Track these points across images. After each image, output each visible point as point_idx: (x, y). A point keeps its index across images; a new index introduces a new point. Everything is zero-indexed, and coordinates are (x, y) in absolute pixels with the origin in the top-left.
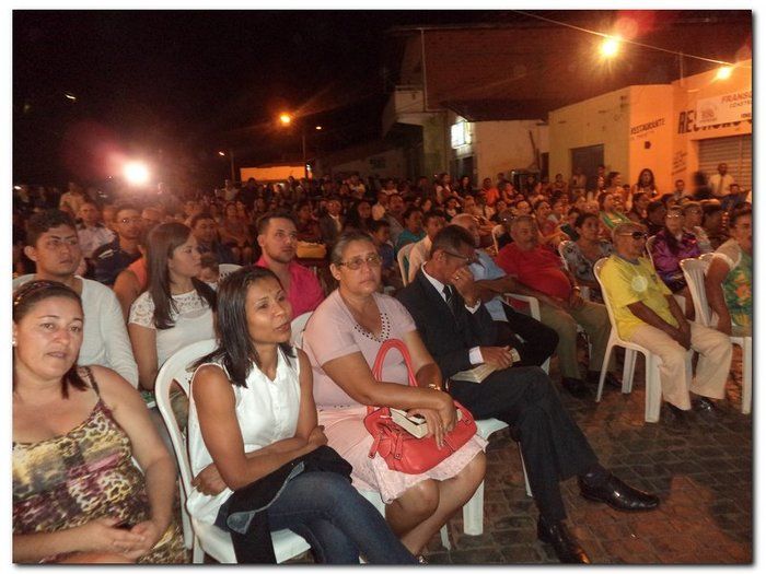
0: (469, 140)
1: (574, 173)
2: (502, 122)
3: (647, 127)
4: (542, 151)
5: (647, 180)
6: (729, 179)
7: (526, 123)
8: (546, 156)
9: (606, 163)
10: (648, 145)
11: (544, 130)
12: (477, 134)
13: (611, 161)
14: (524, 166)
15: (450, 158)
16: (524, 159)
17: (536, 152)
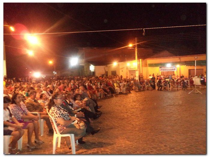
0: (94, 69)
1: (112, 75)
2: (100, 66)
3: (122, 68)
4: (106, 71)
5: (122, 77)
6: (133, 76)
7: (104, 66)
8: (107, 72)
9: (117, 74)
10: (122, 71)
11: (107, 68)
12: (95, 68)
13: (117, 73)
14: (103, 74)
15: (89, 72)
16: (104, 72)
17: (105, 71)
